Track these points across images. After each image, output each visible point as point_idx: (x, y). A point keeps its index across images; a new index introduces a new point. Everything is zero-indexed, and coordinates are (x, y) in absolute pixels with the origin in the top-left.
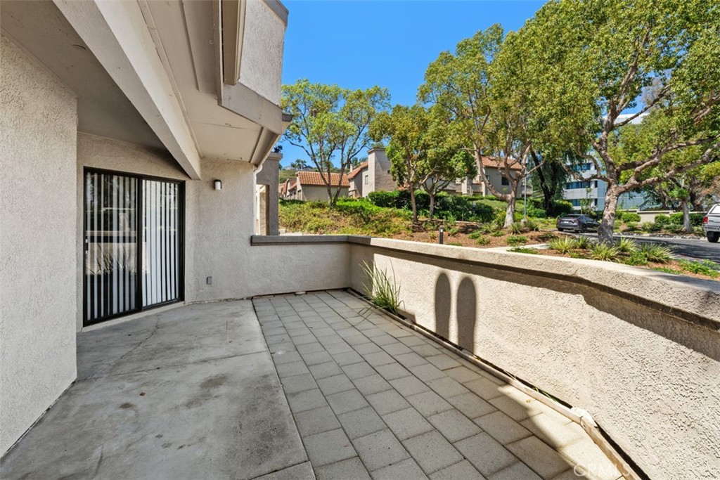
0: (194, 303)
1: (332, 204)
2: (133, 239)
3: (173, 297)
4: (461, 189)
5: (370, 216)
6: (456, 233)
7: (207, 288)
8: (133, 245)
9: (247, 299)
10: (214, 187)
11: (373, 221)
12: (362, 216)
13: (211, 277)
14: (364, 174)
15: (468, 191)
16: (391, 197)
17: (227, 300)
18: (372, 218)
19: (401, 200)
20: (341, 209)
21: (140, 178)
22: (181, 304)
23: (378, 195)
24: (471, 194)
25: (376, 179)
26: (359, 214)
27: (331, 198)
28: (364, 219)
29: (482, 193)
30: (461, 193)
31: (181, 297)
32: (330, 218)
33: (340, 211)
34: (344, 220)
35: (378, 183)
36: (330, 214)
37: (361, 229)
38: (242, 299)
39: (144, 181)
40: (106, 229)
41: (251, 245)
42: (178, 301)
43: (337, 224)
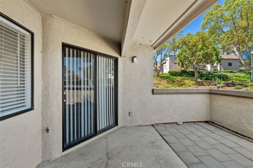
0: (123, 127)
1: (157, 75)
2: (92, 89)
3: (112, 123)
4: (207, 69)
5: (174, 80)
6: (223, 87)
7: (129, 118)
8: (92, 92)
9: (150, 125)
10: (133, 61)
11: (176, 82)
12: (170, 80)
13: (131, 112)
14: (164, 65)
15: (211, 69)
16: (178, 73)
17: (139, 126)
18: (175, 80)
19: (183, 73)
20: (161, 77)
21: (96, 54)
22: (116, 128)
23: (172, 72)
24: (213, 70)
25: (169, 67)
26: (169, 79)
27: (157, 73)
28: (172, 81)
29: (218, 70)
30: (207, 70)
31: (116, 123)
32: (157, 81)
33: (161, 78)
34: (163, 81)
35: (171, 68)
36: (157, 79)
37: (171, 85)
38: (148, 125)
39: (98, 57)
40: (77, 84)
41: (153, 94)
42: (115, 126)
43: (160, 83)
